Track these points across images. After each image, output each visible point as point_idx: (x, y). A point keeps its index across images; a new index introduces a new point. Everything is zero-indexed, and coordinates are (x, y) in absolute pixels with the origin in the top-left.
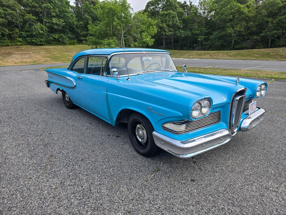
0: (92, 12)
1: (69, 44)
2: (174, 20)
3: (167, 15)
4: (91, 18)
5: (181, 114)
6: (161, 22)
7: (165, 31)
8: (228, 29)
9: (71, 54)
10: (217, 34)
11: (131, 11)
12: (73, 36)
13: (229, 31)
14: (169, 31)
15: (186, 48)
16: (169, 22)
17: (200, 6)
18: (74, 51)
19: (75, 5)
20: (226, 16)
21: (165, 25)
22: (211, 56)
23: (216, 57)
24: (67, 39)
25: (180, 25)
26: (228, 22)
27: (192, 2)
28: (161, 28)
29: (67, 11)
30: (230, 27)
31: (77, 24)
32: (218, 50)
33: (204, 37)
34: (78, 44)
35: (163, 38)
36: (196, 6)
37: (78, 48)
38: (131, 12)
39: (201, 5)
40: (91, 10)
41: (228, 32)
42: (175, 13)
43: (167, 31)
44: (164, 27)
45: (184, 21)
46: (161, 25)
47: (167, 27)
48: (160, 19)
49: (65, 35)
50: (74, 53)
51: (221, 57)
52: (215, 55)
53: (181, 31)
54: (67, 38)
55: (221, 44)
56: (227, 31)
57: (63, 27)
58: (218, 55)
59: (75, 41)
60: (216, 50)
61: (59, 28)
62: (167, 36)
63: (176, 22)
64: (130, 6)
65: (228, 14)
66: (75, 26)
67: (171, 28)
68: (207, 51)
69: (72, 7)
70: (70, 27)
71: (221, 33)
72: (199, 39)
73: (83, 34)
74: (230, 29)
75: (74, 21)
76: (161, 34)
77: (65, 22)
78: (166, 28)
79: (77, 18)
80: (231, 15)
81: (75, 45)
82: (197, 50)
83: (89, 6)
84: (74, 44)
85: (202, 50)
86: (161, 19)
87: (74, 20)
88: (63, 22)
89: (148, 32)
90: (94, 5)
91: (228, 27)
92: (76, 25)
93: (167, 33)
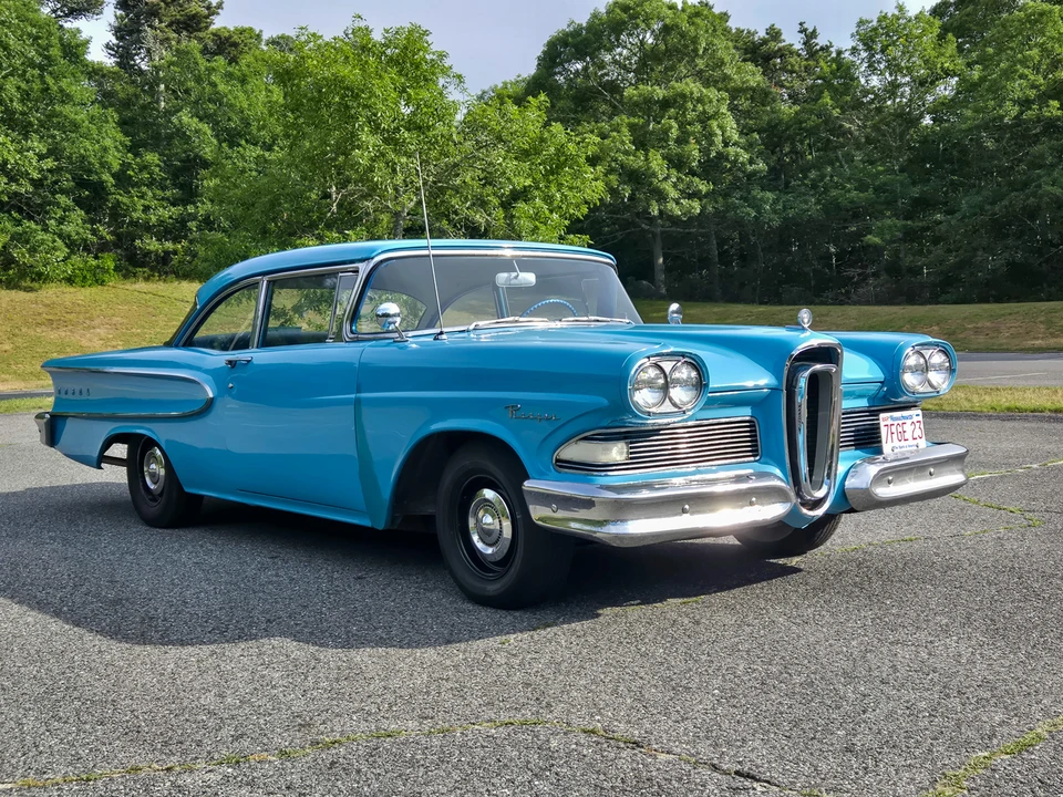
0: (217, 99)
1: (70, 280)
2: (712, 134)
3: (665, 104)
4: (209, 132)
5: (604, 402)
6: (633, 143)
7: (661, 196)
8: (1040, 177)
9: (82, 336)
10: (982, 209)
11: (451, 88)
12: (94, 232)
13: (1049, 188)
14: (682, 192)
15: (795, 289)
16: (681, 141)
17: (864, 54)
18: (96, 322)
19: (109, 62)
20: (1025, 103)
21: (657, 162)
22: (954, 333)
23: (981, 338)
24: (54, 249)
25: (751, 162)
26: (1036, 139)
27: (814, 34)
28: (635, 177)
29: (68, 95)
30: (1053, 166)
31: (125, 166)
32: (998, 300)
33: (900, 223)
34: (126, 277)
35: (654, 235)
36: (839, 53)
37: (126, 302)
38: (453, 95)
39: (869, 48)
40: (214, 85)
41: (1041, 197)
42: (712, 93)
43: (673, 194)
44: (654, 175)
45: (774, 137)
46: (636, 162)
47: (674, 172)
48: (625, 130)
49: (45, 230)
50: (102, 331)
51: (1013, 336)
52: (977, 331)
53: (757, 193)
54: (59, 243)
55: (1011, 264)
56: (1040, 186)
57: (37, 184)
58: (998, 330)
59: (109, 262)
60: (984, 300)
61: (14, 187)
62: (674, 220)
63: (726, 144)
64: (447, 62)
65: (1032, 93)
66: (113, 176)
67: (693, 173)
68: (928, 307)
69: (95, 72)
70: (81, 183)
71: (1005, 202)
72: (873, 239)
73: (161, 222)
74: (1055, 174)
75: (105, 149)
76: (638, 214)
77: (54, 152)
78: (666, 179)
79: (126, 134)
80: (1053, 99)
81: (102, 283)
82: (868, 303)
83: (203, 64)
84: (96, 278)
85: (899, 304)
86: (632, 127)
87: (106, 145)
88: (41, 157)
89: (548, 199)
90: (233, 61)
91: (1040, 167)
92: (116, 167)
93: (671, 206)
